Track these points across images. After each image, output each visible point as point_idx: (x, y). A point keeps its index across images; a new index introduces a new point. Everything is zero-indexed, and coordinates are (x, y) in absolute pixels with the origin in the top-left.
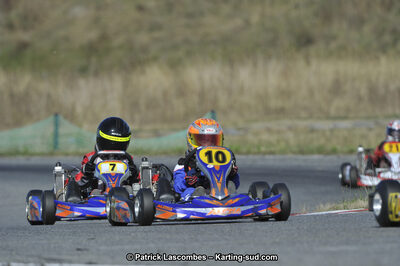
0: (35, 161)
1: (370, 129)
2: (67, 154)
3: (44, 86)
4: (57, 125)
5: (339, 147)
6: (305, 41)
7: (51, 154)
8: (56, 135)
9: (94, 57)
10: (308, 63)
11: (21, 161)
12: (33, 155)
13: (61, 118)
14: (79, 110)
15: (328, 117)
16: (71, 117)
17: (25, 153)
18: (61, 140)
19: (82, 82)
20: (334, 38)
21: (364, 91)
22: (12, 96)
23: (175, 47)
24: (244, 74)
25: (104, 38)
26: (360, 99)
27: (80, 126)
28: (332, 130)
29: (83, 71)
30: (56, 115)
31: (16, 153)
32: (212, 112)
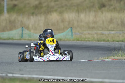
0: (15, 41)
1: (120, 34)
2: (25, 40)
3: (20, 18)
4: (22, 30)
5: (110, 39)
6: (103, 6)
7: (20, 39)
8: (22, 34)
9: (37, 9)
10: (102, 13)
11: (10, 41)
12: (14, 40)
13: (24, 28)
14: (30, 26)
15: (108, 30)
16: (28, 28)
17: (12, 39)
18: (24, 35)
19: (32, 17)
20: (112, 5)
21: (119, 22)
22: (10, 21)
23: (62, 7)
24: (82, 16)
25: (40, 3)
26: (118, 25)
27: (30, 31)
28: (108, 34)
29: (33, 14)
30: (22, 27)
31: (10, 39)
32: (71, 28)
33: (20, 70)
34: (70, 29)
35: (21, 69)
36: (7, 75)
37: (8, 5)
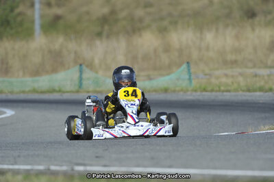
2: (88, 92)
3: (72, 46)
4: (81, 72)
6: (251, 14)
7: (77, 92)
8: (81, 79)
9: (106, 25)
10: (253, 30)
12: (64, 92)
13: (84, 67)
14: (97, 61)
15: (266, 66)
16: (91, 66)
17: (60, 91)
18: (84, 83)
19: (98, 42)
22: (50, 52)
23: (162, 19)
24: (209, 37)
27: (97, 72)
29: (99, 35)
30: (81, 65)
31: (53, 91)
32: (188, 63)
33: (97, 157)
34: (184, 66)
35: (97, 155)
36: (73, 170)
37: (42, 17)
